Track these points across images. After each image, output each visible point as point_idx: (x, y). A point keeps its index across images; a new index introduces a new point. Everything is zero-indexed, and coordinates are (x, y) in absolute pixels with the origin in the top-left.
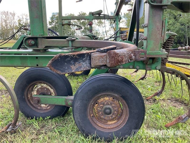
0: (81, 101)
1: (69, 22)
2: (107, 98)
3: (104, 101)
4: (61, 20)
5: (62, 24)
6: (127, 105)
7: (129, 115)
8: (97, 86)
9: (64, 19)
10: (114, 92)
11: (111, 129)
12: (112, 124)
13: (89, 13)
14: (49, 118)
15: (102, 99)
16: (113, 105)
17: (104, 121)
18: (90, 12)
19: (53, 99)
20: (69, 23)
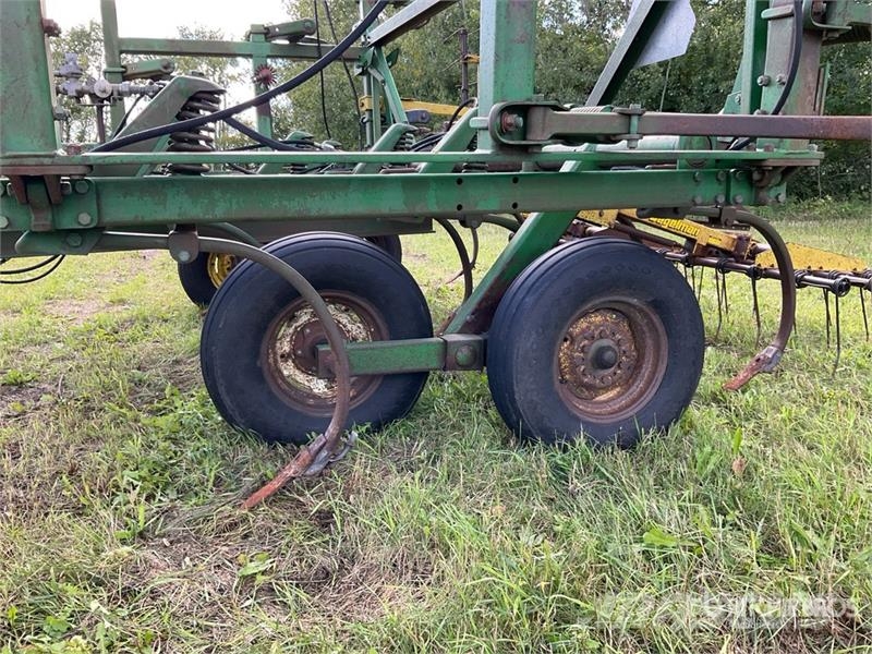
0: (541, 330)
1: (165, 63)
2: (597, 319)
3: (592, 328)
4: (117, 53)
5: (123, 73)
6: (661, 329)
7: (669, 358)
8: (588, 276)
9: (131, 49)
10: (635, 289)
11: (616, 412)
12: (612, 399)
13: (249, 29)
14: (367, 430)
15: (583, 324)
16: (618, 336)
17: (587, 393)
18: (253, 26)
19: (395, 351)
20: (165, 68)
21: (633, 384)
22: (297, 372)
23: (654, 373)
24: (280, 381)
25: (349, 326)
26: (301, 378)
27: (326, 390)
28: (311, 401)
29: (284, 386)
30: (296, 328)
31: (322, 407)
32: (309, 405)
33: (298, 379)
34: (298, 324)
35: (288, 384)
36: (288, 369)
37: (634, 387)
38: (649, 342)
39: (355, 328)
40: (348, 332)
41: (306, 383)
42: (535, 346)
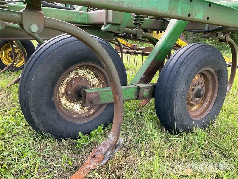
7: (218, 93)
11: (200, 115)
12: (197, 109)
16: (203, 85)
17: (189, 108)
21: (204, 103)
22: (67, 102)
23: (212, 99)
24: (61, 107)
25: (91, 80)
26: (69, 105)
27: (80, 110)
28: (75, 116)
29: (63, 110)
30: (67, 80)
31: (80, 118)
32: (75, 118)
33: (68, 105)
34: (68, 79)
35: (65, 109)
36: (64, 101)
37: (204, 104)
38: (211, 86)
39: (94, 80)
40: (91, 82)
41: (72, 107)
42: (184, 89)
